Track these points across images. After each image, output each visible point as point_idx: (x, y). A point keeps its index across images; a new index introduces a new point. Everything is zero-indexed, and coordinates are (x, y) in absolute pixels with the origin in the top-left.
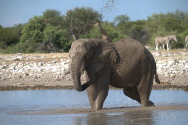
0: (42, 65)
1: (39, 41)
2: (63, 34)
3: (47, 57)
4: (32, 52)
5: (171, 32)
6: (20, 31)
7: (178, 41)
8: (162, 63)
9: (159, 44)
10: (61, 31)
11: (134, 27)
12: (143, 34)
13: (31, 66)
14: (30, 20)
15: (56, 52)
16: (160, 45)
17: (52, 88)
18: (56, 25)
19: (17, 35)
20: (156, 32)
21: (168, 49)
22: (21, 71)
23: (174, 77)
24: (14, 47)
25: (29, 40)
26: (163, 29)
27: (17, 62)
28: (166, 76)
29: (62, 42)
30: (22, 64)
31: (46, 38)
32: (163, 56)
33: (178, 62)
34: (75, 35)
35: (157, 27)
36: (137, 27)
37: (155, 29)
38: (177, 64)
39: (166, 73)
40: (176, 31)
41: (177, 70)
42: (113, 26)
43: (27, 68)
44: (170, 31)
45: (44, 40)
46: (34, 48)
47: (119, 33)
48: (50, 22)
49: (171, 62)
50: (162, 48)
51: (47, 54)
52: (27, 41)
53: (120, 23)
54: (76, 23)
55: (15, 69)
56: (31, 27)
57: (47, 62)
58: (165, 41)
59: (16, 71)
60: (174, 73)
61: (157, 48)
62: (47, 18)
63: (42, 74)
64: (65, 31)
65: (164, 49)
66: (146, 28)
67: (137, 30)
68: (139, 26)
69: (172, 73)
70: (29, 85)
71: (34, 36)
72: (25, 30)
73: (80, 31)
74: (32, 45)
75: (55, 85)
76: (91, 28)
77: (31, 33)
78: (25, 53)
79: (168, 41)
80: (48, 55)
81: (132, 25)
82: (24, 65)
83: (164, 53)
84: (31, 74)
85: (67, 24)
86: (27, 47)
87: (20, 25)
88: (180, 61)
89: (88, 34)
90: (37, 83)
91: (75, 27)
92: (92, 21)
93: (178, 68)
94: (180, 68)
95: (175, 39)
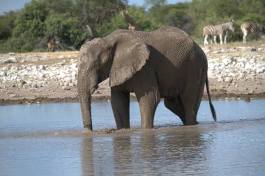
0: (44, 68)
1: (39, 35)
2: (72, 24)
3: (51, 58)
4: (30, 50)
5: (225, 19)
6: (13, 22)
7: (235, 31)
8: (213, 62)
9: (209, 35)
10: (70, 20)
11: (172, 12)
12: (186, 21)
13: (29, 71)
14: (26, 4)
15: (64, 51)
16: (210, 37)
17: (58, 100)
18: (63, 11)
19: (8, 27)
20: (203, 19)
22: (15, 78)
23: (231, 82)
24: (5, 44)
25: (24, 34)
26: (214, 14)
27: (9, 65)
28: (219, 80)
29: (71, 36)
30: (17, 68)
31: (50, 30)
32: (215, 52)
33: (235, 61)
34: (90, 26)
35: (205, 12)
36: (177, 13)
37: (202, 14)
38: (234, 63)
39: (219, 76)
40: (232, 16)
41: (234, 72)
42: (144, 12)
43: (23, 74)
44: (223, 17)
45: (46, 33)
46: (33, 45)
47: (152, 21)
48: (53, 8)
49: (226, 60)
50: (213, 41)
51: (50, 53)
52: (22, 35)
53: (153, 7)
54: (91, 8)
55: (6, 75)
56: (28, 15)
57: (51, 64)
58: (217, 32)
59: (8, 78)
60: (231, 76)
61: (206, 42)
62: (51, 2)
63: (44, 82)
64: (75, 20)
65: (216, 43)
66: (190, 14)
67: (177, 16)
68: (180, 10)
69: (227, 76)
70: (26, 98)
71: (32, 28)
72: (20, 20)
73: (97, 20)
74: (30, 40)
75: (63, 97)
76: (113, 14)
77: (28, 24)
78: (20, 52)
79: (222, 31)
80: (53, 55)
81: (170, 10)
82: (19, 69)
83: (215, 48)
84: (28, 82)
85: (78, 11)
86: (23, 43)
87: (12, 13)
88: (239, 59)
89: (108, 24)
90: (38, 95)
91: (90, 15)
92: (114, 5)
93: (235, 69)
94: (239, 69)
95: (231, 28)
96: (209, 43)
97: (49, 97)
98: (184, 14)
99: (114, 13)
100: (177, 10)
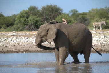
0: (27, 38)
1: (26, 25)
2: (39, 20)
3: (30, 34)
4: (22, 30)
5: (102, 20)
6: (15, 19)
8: (97, 37)
9: (96, 26)
10: (38, 18)
11: (80, 16)
12: (86, 20)
13: (21, 39)
14: (21, 12)
15: (36, 31)
17: (33, 52)
18: (36, 15)
19: (13, 21)
20: (93, 19)
21: (100, 29)
22: (15, 42)
23: (104, 46)
24: (12, 28)
26: (98, 17)
27: (13, 36)
28: (99, 45)
29: (39, 25)
30: (16, 38)
31: (30, 22)
32: (98, 33)
33: (106, 37)
34: (46, 21)
35: (94, 17)
36: (82, 17)
37: (93, 17)
38: (106, 38)
39: (99, 43)
40: (105, 19)
41: (105, 42)
42: (69, 16)
43: (19, 40)
44: (101, 19)
45: (28, 24)
46: (23, 28)
47: (72, 20)
48: (32, 13)
49: (102, 37)
51: (30, 32)
52: (19, 24)
53: (72, 14)
54: (47, 14)
55: (12, 41)
56: (21, 16)
57: (30, 37)
58: (99, 25)
59: (12, 42)
60: (104, 43)
61: (94, 29)
62: (31, 11)
63: (27, 44)
64: (41, 18)
65: (98, 29)
66: (88, 17)
67: (82, 18)
69: (102, 43)
70: (20, 50)
71: (23, 21)
72: (18, 18)
73: (49, 19)
74: (22, 27)
75: (35, 50)
77: (21, 20)
78: (18, 31)
79: (101, 25)
80: (31, 33)
81: (80, 15)
82: (17, 38)
84: (21, 44)
85: (42, 15)
86: (19, 28)
87: (15, 15)
88: (108, 36)
90: (24, 49)
91: (47, 16)
92: (57, 13)
93: (106, 41)
94: (107, 41)
95: (105, 24)
96: (96, 29)
97: (29, 50)
98: (85, 17)
99: (56, 16)
100: (82, 16)
